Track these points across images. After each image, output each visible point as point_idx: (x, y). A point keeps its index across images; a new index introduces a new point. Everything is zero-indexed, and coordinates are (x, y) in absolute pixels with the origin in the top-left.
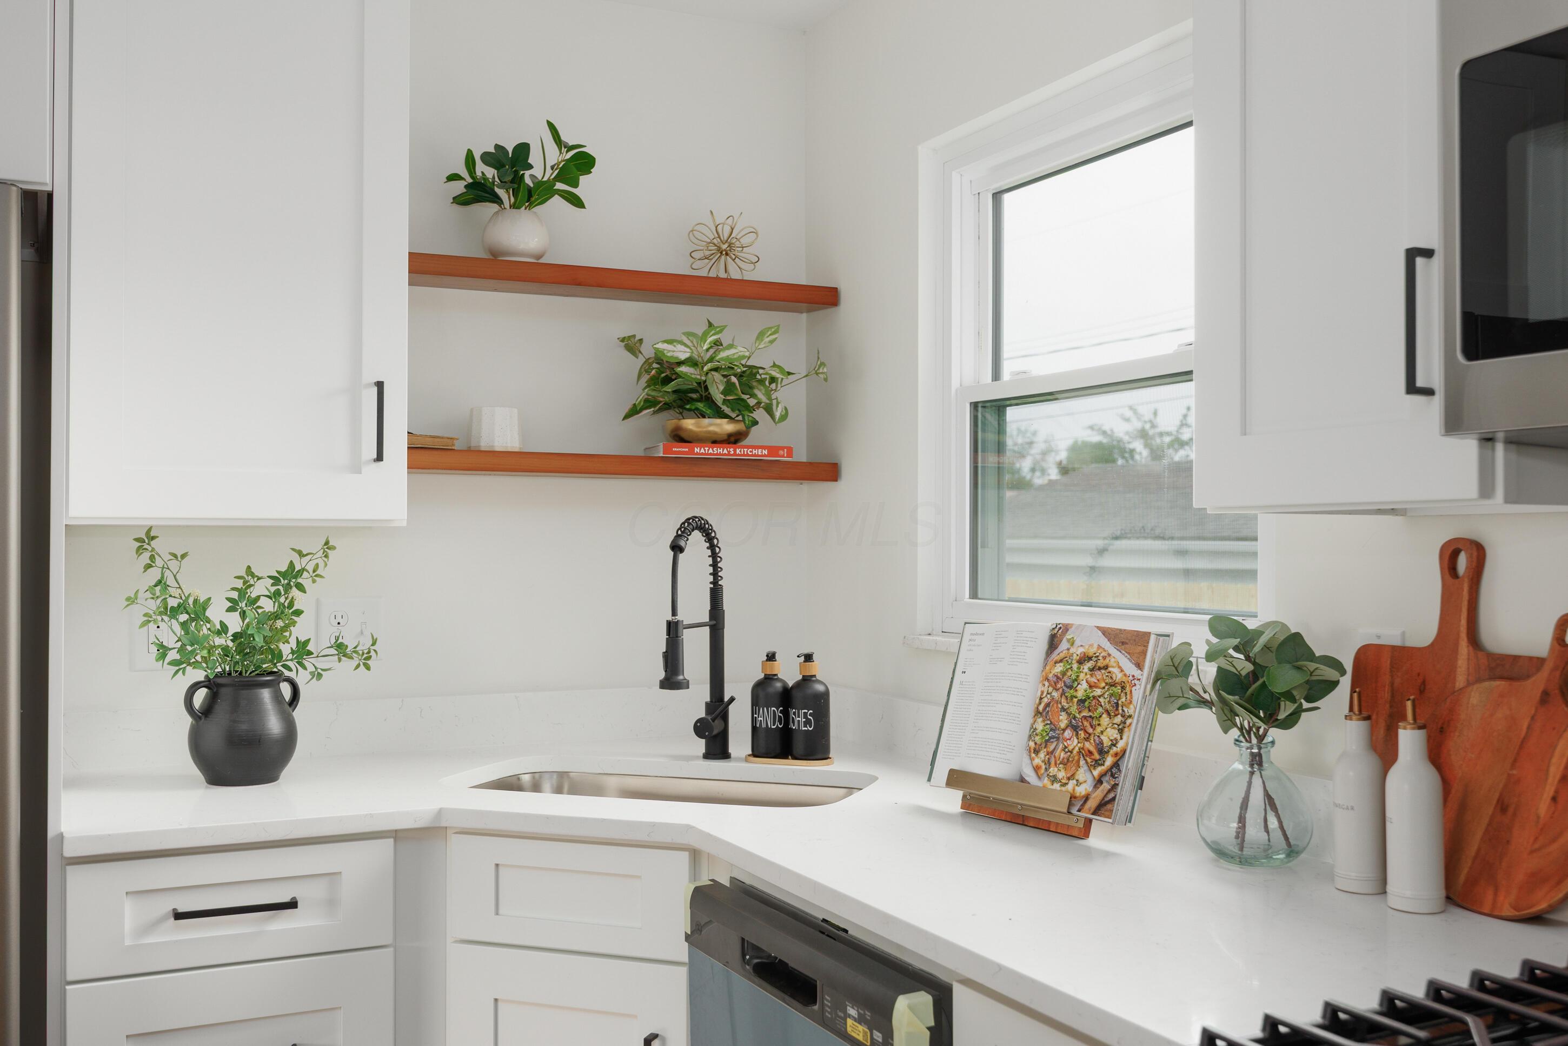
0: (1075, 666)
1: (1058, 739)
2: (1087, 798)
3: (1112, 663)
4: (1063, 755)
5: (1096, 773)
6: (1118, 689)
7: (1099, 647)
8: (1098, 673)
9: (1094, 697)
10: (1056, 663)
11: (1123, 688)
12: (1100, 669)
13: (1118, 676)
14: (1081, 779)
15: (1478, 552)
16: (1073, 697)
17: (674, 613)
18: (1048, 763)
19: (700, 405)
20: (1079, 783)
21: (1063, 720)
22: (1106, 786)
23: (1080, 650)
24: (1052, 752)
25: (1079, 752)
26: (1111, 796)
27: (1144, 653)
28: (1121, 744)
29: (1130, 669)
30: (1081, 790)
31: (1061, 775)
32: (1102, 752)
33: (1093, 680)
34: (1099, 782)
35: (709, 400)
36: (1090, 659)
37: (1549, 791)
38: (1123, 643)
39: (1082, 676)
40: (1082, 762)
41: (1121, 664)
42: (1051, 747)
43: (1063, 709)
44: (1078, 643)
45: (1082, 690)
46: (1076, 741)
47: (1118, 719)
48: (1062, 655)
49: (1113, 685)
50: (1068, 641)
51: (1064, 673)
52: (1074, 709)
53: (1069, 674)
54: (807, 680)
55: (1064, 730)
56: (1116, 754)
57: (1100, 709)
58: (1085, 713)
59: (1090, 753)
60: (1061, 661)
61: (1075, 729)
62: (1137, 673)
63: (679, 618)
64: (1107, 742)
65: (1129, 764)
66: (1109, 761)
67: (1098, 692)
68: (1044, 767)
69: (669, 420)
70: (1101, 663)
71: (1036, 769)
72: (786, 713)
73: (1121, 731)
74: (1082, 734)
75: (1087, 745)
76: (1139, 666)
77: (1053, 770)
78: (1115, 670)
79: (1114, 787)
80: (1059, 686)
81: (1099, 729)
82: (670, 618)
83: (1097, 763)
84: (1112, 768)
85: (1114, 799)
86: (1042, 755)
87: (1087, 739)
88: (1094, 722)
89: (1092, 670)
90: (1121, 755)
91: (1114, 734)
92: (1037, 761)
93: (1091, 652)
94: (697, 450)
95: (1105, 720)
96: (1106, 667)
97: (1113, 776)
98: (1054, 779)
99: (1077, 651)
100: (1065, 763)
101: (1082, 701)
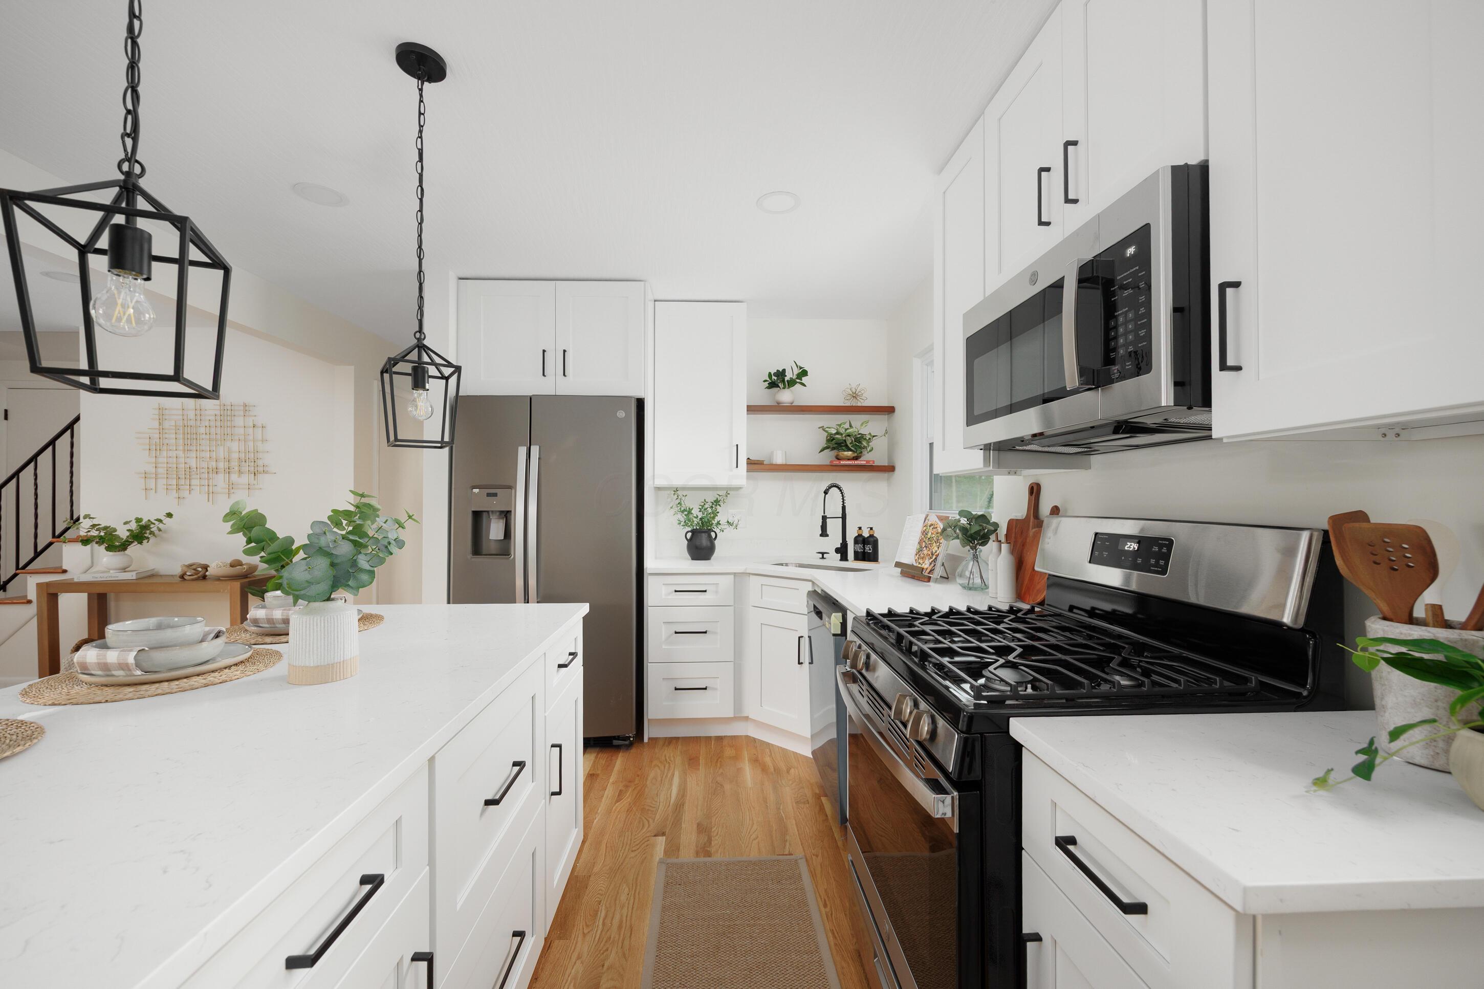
0: (928, 527)
1: (922, 551)
2: (927, 569)
3: (938, 526)
4: (923, 556)
5: (930, 561)
7: (935, 521)
8: (934, 529)
9: (933, 537)
10: (925, 527)
11: (940, 534)
13: (939, 530)
15: (1039, 487)
16: (927, 538)
17: (824, 513)
18: (919, 558)
19: (844, 448)
20: (925, 564)
21: (924, 545)
22: (932, 565)
25: (927, 555)
26: (933, 568)
28: (938, 552)
30: (925, 567)
31: (921, 562)
32: (932, 554)
33: (932, 532)
35: (846, 446)
36: (932, 525)
38: (942, 520)
39: (930, 531)
40: (927, 558)
41: (940, 527)
42: (921, 554)
43: (925, 542)
44: (930, 520)
45: (930, 534)
46: (927, 551)
47: (938, 544)
48: (926, 525)
49: (938, 533)
50: (928, 520)
51: (925, 530)
52: (927, 541)
53: (927, 530)
54: (871, 536)
55: (924, 548)
57: (934, 541)
58: (930, 543)
59: (929, 555)
61: (927, 547)
63: (826, 515)
64: (934, 551)
65: (940, 558)
66: (934, 557)
67: (934, 535)
68: (918, 560)
69: (834, 453)
71: (916, 560)
72: (864, 546)
73: (938, 548)
75: (929, 552)
77: (920, 561)
79: (935, 565)
80: (924, 534)
81: (932, 547)
82: (823, 515)
83: (931, 558)
84: (934, 560)
85: (935, 569)
86: (918, 556)
87: (929, 550)
88: (932, 545)
89: (933, 529)
90: (937, 555)
91: (936, 549)
92: (917, 558)
93: (933, 523)
94: (841, 462)
95: (934, 544)
96: (936, 528)
97: (935, 562)
98: (919, 563)
99: (930, 523)
100: (923, 558)
101: (929, 539)
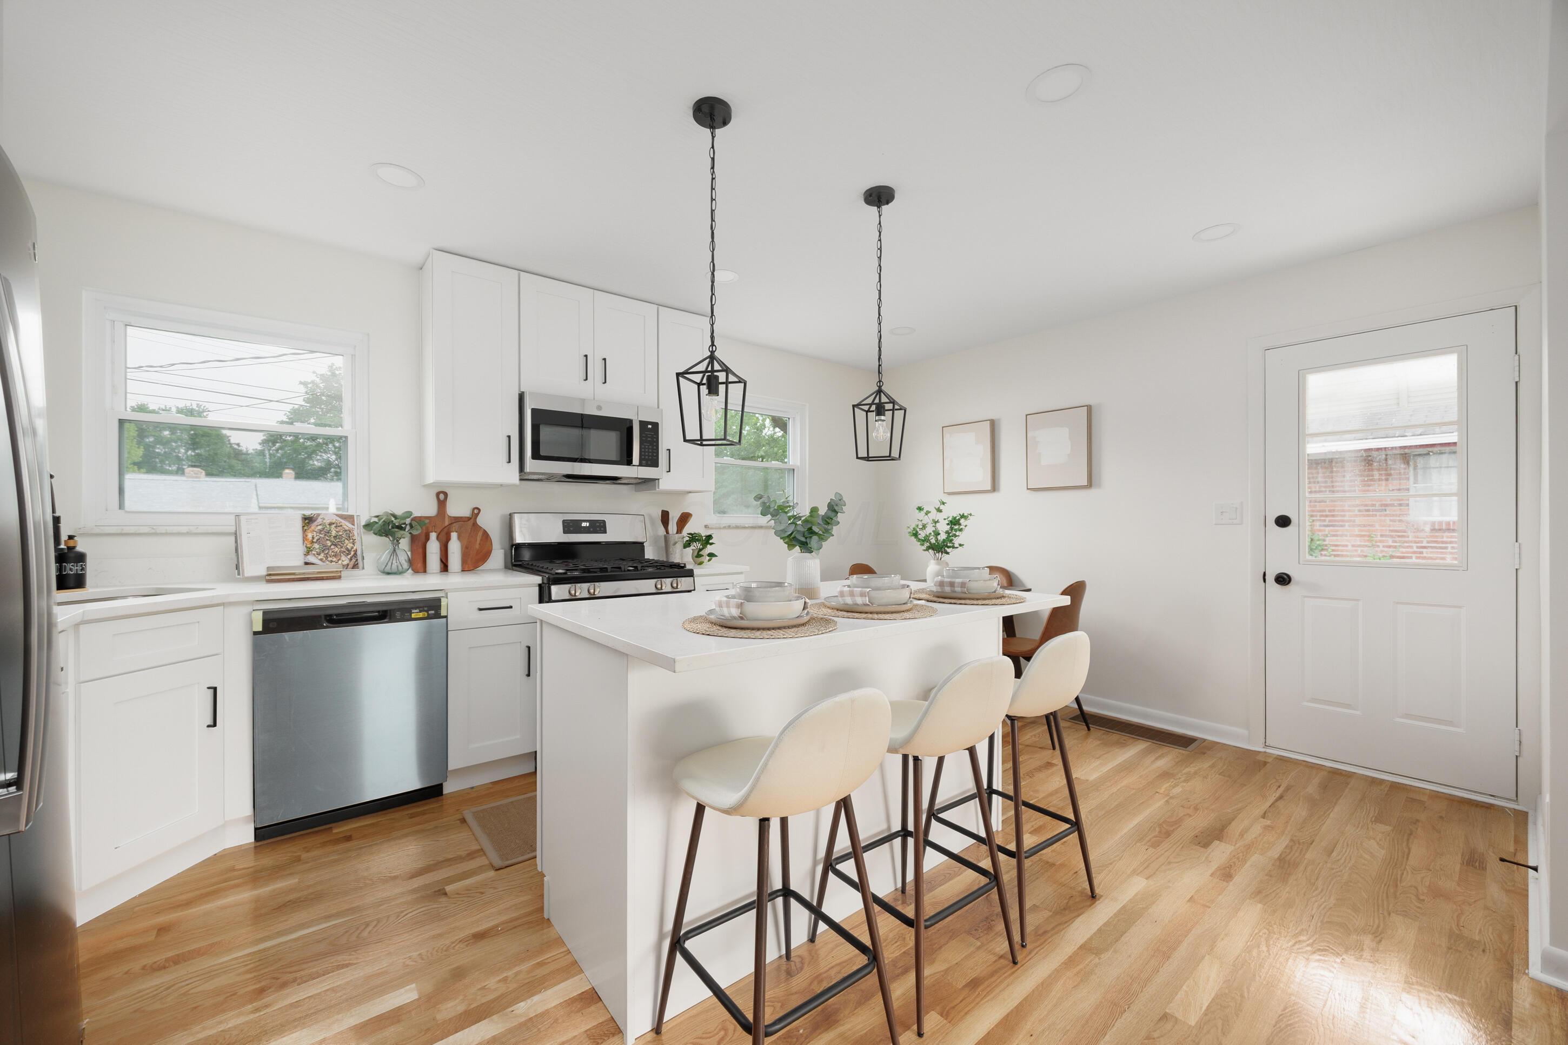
0: (328, 526)
1: (329, 549)
2: (348, 565)
3: (343, 524)
4: (332, 554)
5: (349, 557)
6: (348, 532)
7: (336, 520)
9: (340, 535)
10: (317, 526)
11: (350, 532)
12: (339, 526)
13: (347, 528)
14: (343, 560)
15: (446, 494)
16: (330, 536)
18: (327, 557)
20: (343, 561)
21: (329, 543)
22: (354, 560)
23: (328, 521)
24: (327, 553)
25: (340, 552)
26: (356, 563)
27: (354, 521)
28: (355, 548)
29: (350, 526)
30: (345, 563)
32: (348, 550)
33: (337, 530)
34: (351, 559)
36: (334, 524)
37: (478, 542)
38: (345, 518)
39: (332, 529)
40: (342, 555)
41: (347, 525)
42: (327, 552)
43: (327, 540)
44: (326, 519)
45: (334, 533)
46: (337, 549)
47: (351, 541)
48: (319, 523)
49: (346, 531)
50: (321, 518)
51: (323, 529)
52: (333, 539)
53: (326, 528)
55: (331, 546)
56: (354, 551)
57: (343, 538)
58: (338, 540)
59: (344, 552)
60: (320, 525)
61: (335, 545)
62: (353, 527)
64: (349, 548)
65: (359, 553)
66: (352, 553)
67: (341, 533)
68: (324, 559)
70: (339, 525)
71: (321, 560)
73: (354, 544)
74: (339, 547)
75: (342, 549)
76: (353, 525)
77: (330, 559)
78: (345, 526)
79: (357, 560)
80: (322, 533)
81: (345, 544)
83: (348, 554)
84: (353, 555)
85: (358, 563)
86: (322, 555)
87: (342, 548)
88: (343, 542)
89: (336, 527)
90: (356, 551)
91: (352, 545)
92: (320, 557)
93: (334, 521)
95: (346, 541)
96: (341, 526)
97: (355, 557)
98: (332, 561)
99: (327, 522)
100: (335, 556)
101: (334, 537)
